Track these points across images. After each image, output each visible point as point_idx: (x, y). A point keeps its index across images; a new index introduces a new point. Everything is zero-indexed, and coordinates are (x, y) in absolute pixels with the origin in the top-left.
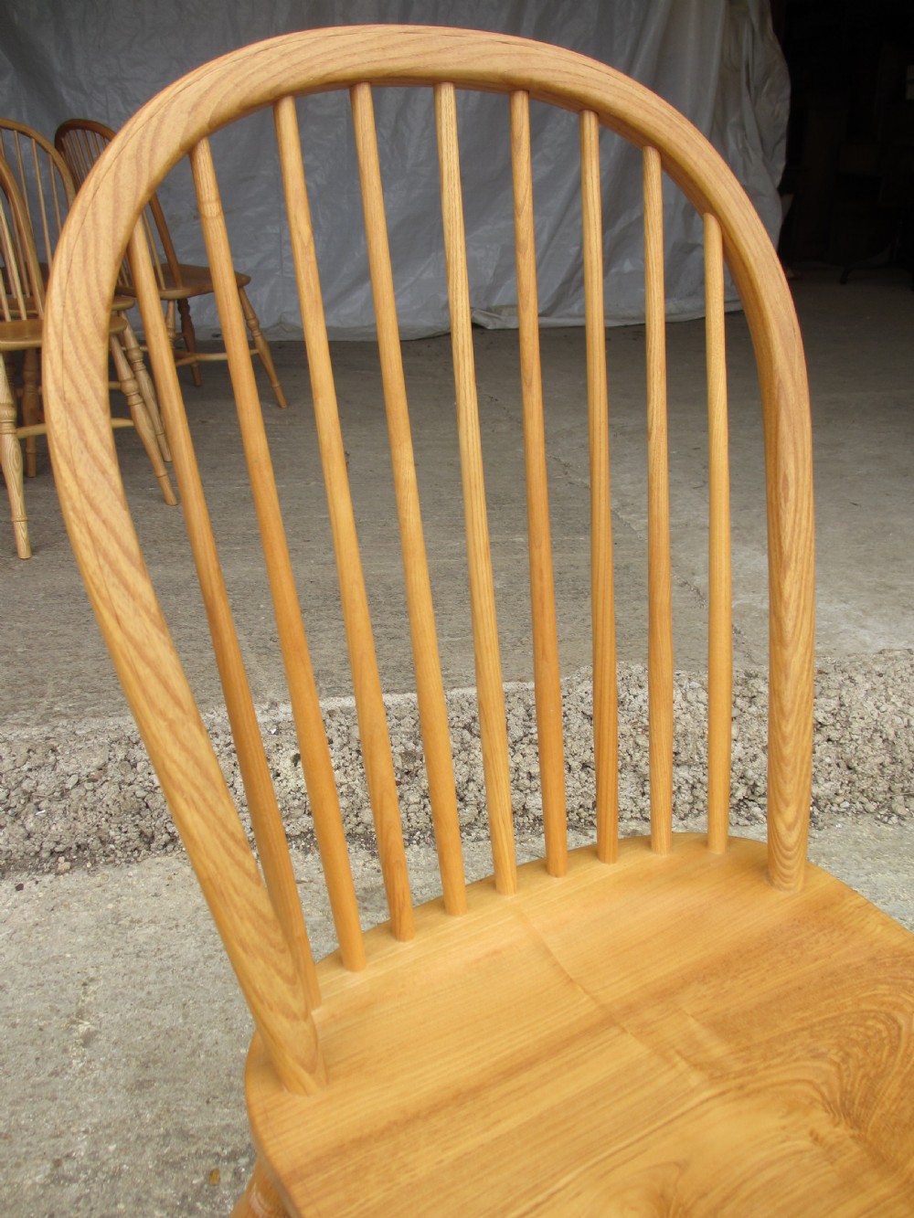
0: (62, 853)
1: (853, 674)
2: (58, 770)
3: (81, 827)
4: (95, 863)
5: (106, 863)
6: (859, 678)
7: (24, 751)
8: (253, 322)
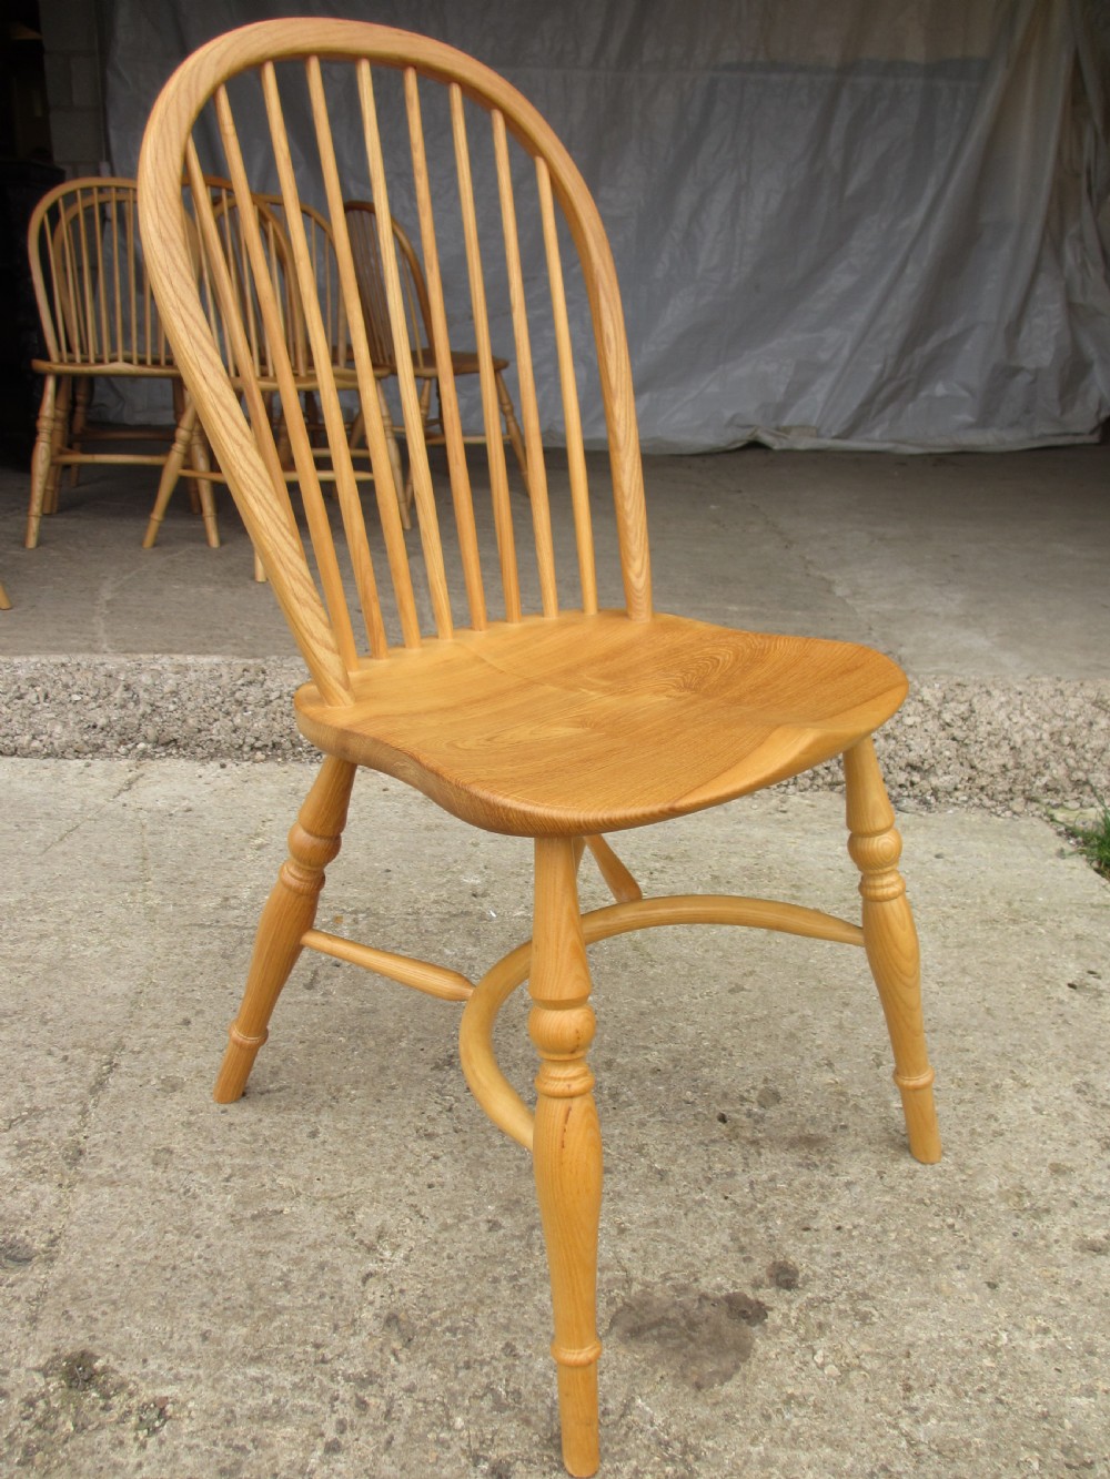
0: (259, 749)
1: (991, 688)
2: (265, 687)
3: (277, 727)
4: (285, 759)
5: (294, 760)
6: (996, 693)
7: (240, 670)
8: (507, 408)
